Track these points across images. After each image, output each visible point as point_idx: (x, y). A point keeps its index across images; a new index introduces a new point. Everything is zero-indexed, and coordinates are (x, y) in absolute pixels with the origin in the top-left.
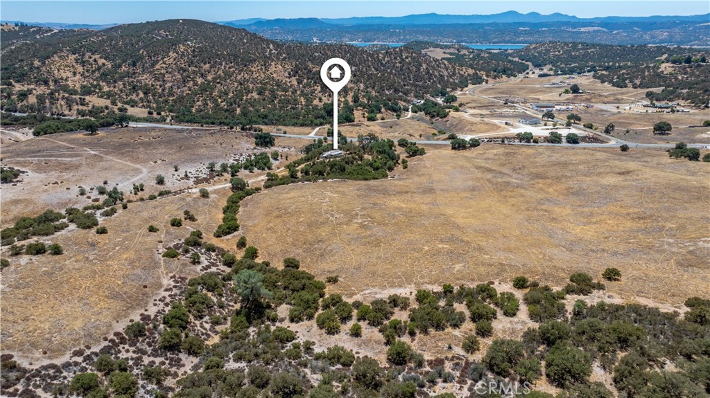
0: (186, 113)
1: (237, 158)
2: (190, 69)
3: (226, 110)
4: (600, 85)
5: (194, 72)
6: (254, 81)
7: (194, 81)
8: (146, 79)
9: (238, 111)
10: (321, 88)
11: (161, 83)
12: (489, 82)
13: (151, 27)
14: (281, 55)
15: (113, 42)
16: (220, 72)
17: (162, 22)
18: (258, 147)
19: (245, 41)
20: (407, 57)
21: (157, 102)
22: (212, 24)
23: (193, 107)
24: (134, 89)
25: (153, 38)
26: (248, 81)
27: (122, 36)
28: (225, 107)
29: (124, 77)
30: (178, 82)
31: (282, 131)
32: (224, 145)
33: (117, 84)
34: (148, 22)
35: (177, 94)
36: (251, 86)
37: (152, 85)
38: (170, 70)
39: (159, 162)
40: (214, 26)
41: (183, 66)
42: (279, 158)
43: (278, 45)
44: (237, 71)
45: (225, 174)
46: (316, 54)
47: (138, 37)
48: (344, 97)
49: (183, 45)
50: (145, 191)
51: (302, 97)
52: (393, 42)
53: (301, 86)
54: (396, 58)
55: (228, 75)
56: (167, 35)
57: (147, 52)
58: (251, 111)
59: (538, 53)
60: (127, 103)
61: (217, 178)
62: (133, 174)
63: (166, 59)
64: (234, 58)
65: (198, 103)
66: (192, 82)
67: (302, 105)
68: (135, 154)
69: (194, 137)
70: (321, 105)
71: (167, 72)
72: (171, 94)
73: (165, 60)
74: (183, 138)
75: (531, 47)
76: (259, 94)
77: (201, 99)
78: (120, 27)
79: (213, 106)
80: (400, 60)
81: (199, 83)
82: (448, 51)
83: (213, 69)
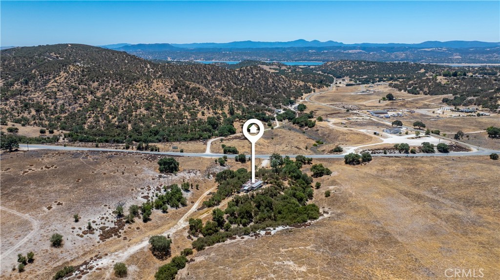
0: (79, 131)
1: (146, 194)
2: (80, 87)
3: (118, 127)
4: (398, 92)
5: (84, 90)
6: (141, 97)
7: (84, 98)
8: (37, 96)
9: (130, 127)
10: (200, 102)
11: (53, 100)
12: (316, 91)
13: (42, 50)
14: (157, 73)
15: (6, 63)
16: (108, 90)
17: (52, 46)
18: (163, 175)
19: (127, 62)
20: (256, 74)
21: (50, 120)
22: (97, 48)
23: (85, 123)
24: (26, 106)
25: (45, 59)
26: (135, 97)
27: (15, 57)
28: (117, 123)
29: (16, 95)
30: (69, 99)
31: (179, 149)
32: (126, 174)
33: (8, 102)
34: (40, 46)
35: (69, 111)
36: (138, 102)
37: (45, 103)
38: (61, 88)
39: (54, 207)
40: (99, 50)
41: (73, 84)
42: (190, 189)
43: (154, 65)
44: (123, 89)
45: (136, 219)
46: (187, 72)
47: (30, 58)
48: (221, 110)
49: (73, 65)
50: (36, 263)
51: (186, 112)
52: (226, 60)
53: (182, 100)
54: (248, 74)
55: (116, 92)
56: (57, 57)
57: (39, 71)
58: (142, 127)
59: (334, 68)
60: (18, 121)
61: (127, 226)
62: (20, 233)
63: (58, 78)
64: (119, 76)
65: (89, 120)
66: (82, 99)
67: (187, 119)
68: (23, 194)
69: (91, 164)
70: (205, 118)
71: (58, 90)
72: (63, 111)
73: (56, 79)
74: (79, 166)
75: (328, 64)
76: (147, 109)
77: (93, 115)
78: (13, 49)
79: (105, 123)
80: (251, 76)
81: (90, 99)
82: (272, 67)
83: (101, 87)
